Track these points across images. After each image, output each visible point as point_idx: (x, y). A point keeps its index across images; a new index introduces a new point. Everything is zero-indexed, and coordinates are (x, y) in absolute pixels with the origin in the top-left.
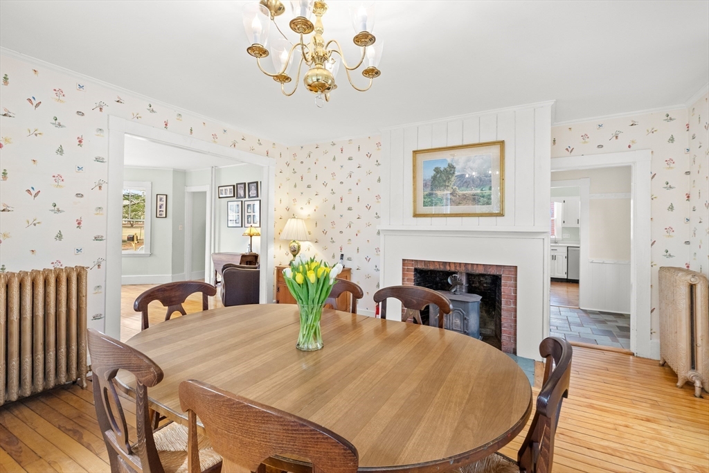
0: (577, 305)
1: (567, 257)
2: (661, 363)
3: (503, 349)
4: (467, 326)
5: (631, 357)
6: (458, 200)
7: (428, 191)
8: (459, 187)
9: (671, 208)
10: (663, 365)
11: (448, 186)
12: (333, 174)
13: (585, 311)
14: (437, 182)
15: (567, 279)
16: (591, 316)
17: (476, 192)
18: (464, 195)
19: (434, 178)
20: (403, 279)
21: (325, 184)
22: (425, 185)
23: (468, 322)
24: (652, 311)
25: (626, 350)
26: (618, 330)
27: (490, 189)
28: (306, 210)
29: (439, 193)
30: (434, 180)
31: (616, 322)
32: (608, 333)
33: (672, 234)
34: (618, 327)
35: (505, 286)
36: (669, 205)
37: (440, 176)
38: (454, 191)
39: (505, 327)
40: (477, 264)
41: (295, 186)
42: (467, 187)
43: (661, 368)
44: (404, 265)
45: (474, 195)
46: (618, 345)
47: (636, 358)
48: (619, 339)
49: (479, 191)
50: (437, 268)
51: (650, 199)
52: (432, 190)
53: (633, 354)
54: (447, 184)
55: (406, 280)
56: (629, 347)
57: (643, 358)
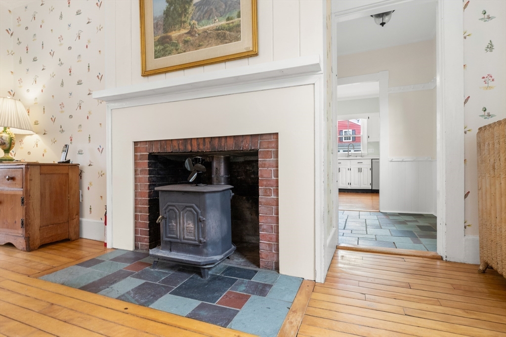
0: (378, 209)
1: (372, 169)
2: (481, 268)
3: (261, 264)
4: (203, 232)
5: (438, 263)
6: (197, 42)
7: (161, 34)
8: (199, 21)
9: (490, 47)
10: (484, 272)
11: (185, 22)
12: (61, 38)
13: (385, 214)
14: (170, 18)
15: (372, 189)
16: (391, 218)
17: (221, 23)
18: (205, 31)
19: (167, 13)
20: (136, 171)
21: (52, 54)
22: (156, 26)
23: (205, 225)
24: (466, 196)
25: (431, 253)
26: (419, 230)
27: (239, 16)
28: (33, 92)
29: (174, 34)
30: (167, 16)
31: (417, 221)
32: (410, 234)
33: (491, 84)
34: (420, 227)
35: (264, 166)
36: (487, 43)
37: (175, 9)
38: (193, 27)
39: (263, 230)
40: (226, 137)
41: (21, 61)
42: (209, 19)
43: (482, 276)
44: (136, 150)
45: (218, 30)
46: (421, 247)
47: (444, 264)
48: (422, 240)
49: (223, 22)
50: (176, 148)
51: (463, 38)
52: (165, 31)
53: (441, 258)
54: (183, 19)
55: (139, 172)
56: (436, 249)
57: (455, 263)
